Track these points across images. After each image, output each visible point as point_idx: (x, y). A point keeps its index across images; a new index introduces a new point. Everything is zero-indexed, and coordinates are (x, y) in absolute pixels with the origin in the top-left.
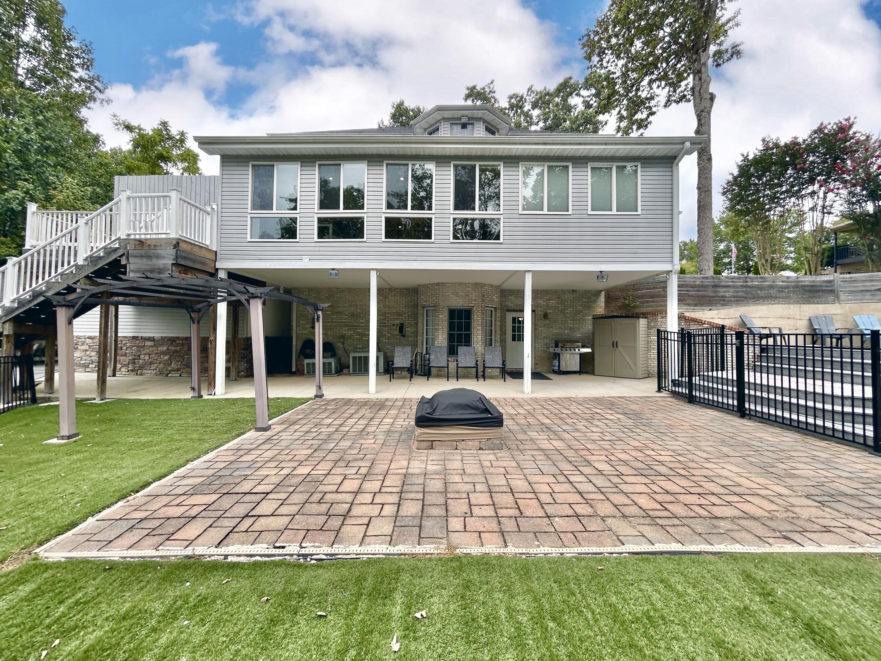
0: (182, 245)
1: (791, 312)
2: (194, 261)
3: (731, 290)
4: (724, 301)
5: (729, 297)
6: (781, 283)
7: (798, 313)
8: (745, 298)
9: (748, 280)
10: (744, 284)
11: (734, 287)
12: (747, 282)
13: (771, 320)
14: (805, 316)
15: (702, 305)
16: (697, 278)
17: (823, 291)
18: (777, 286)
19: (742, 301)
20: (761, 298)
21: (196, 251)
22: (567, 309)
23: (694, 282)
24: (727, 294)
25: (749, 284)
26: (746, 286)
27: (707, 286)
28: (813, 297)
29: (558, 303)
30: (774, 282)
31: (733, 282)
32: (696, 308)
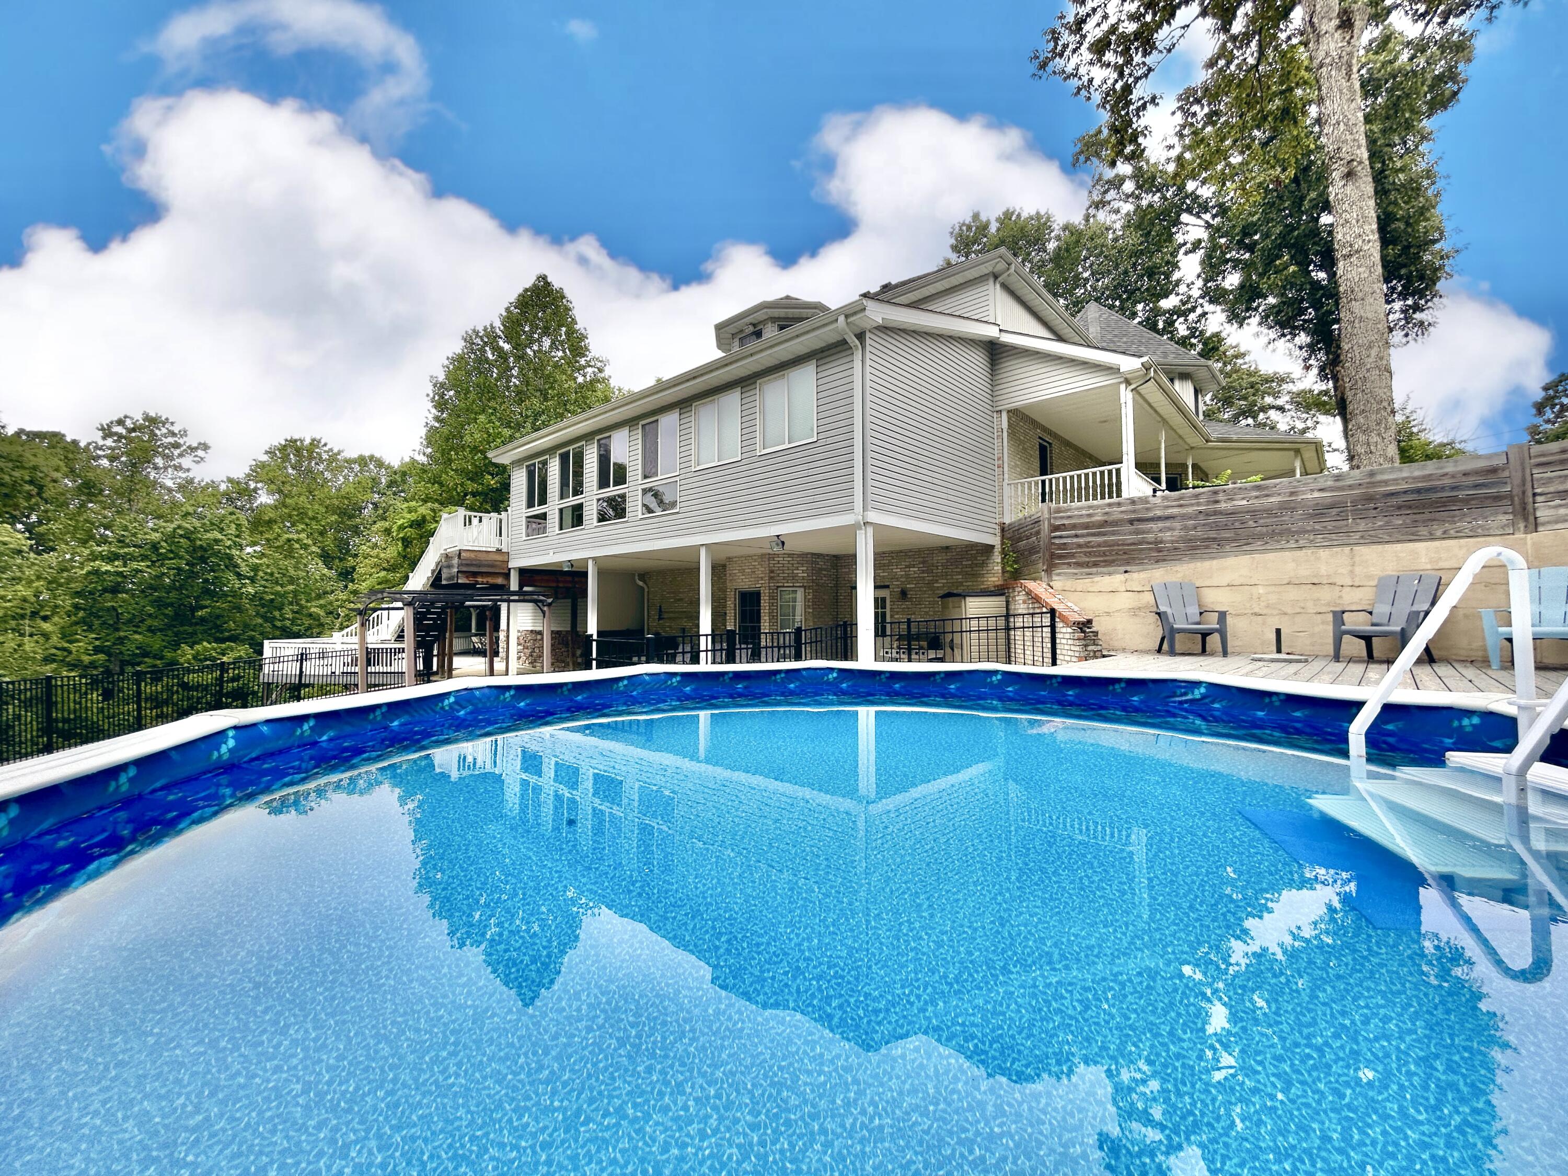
0: (463, 554)
1: (1324, 570)
2: (479, 566)
3: (1177, 525)
4: (1159, 550)
5: (1172, 542)
6: (1316, 495)
7: (1344, 571)
8: (1214, 539)
9: (1221, 497)
10: (1212, 507)
11: (1184, 517)
12: (1217, 502)
13: (1261, 590)
14: (1369, 577)
15: (1109, 563)
16: (1098, 507)
17: (1467, 501)
18: (1303, 504)
19: (1207, 547)
20: (1260, 537)
21: (479, 555)
22: (937, 581)
23: (1089, 515)
24: (1167, 536)
25: (1223, 506)
26: (1216, 513)
27: (1115, 523)
28: (1426, 522)
29: (923, 572)
30: (1292, 494)
31: (1181, 506)
32: (1094, 570)
